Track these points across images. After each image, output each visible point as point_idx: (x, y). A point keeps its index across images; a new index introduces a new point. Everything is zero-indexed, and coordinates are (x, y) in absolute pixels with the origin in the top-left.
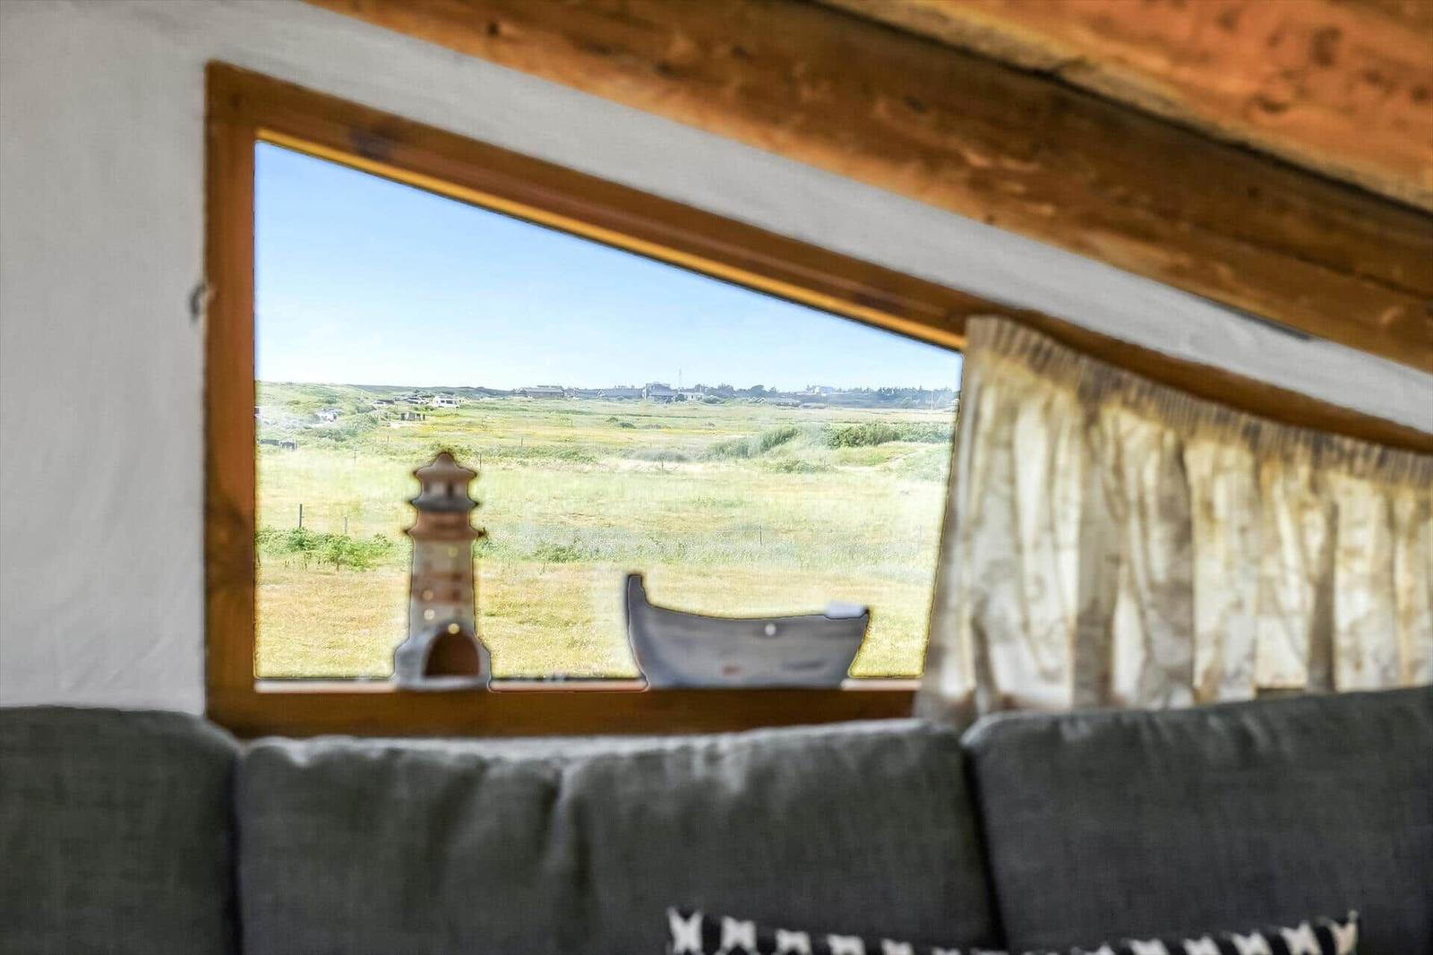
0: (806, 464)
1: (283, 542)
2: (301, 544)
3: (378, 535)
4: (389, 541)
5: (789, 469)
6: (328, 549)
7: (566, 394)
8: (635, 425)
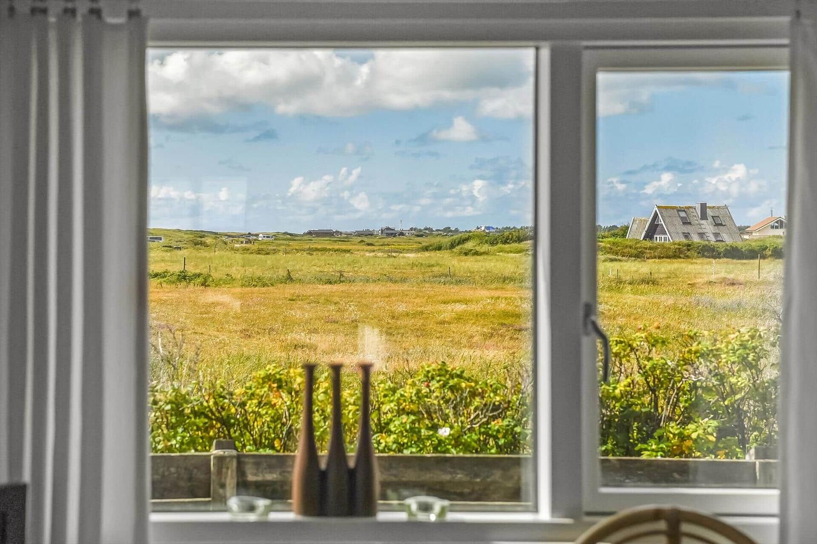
0: (477, 251)
1: (174, 278)
2: (184, 278)
3: (228, 275)
4: (234, 278)
5: (466, 254)
6: (200, 280)
7: (334, 234)
8: (375, 244)
